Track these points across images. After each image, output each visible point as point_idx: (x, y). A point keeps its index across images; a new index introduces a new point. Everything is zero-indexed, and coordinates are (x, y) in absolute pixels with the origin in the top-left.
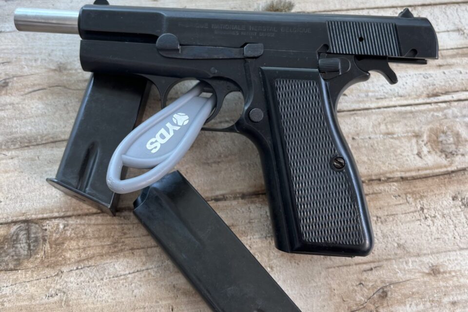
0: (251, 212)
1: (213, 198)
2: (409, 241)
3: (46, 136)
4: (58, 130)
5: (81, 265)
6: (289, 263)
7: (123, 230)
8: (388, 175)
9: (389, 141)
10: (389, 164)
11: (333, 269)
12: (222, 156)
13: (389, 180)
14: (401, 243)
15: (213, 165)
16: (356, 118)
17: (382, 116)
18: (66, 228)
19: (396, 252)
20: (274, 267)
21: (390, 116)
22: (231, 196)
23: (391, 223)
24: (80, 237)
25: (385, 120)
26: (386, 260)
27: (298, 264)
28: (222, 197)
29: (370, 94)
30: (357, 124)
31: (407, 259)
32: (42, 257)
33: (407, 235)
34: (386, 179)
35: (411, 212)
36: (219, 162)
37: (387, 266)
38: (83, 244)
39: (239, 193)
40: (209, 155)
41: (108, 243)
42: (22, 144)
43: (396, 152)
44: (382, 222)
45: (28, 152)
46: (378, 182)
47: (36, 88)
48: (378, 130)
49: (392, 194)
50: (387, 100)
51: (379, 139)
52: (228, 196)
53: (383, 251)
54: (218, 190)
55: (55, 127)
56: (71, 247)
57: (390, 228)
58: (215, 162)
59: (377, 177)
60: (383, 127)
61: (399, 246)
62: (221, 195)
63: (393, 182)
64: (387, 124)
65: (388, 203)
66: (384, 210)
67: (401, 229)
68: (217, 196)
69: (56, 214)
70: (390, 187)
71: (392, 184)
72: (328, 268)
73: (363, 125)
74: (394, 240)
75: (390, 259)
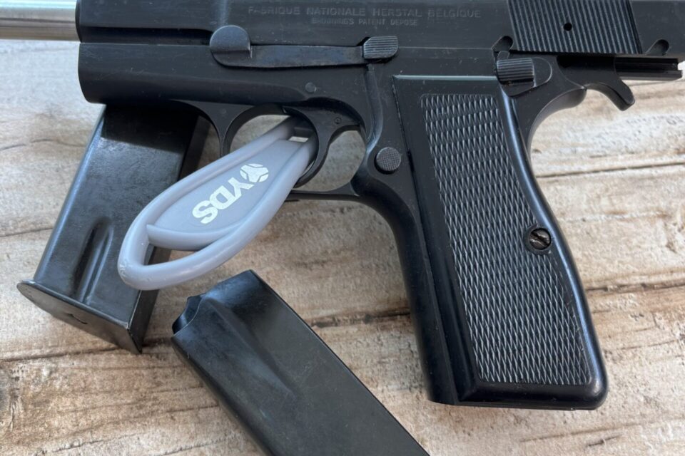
0: (382, 345)
1: (315, 322)
2: (664, 393)
3: (22, 220)
4: (44, 211)
5: (79, 440)
6: (454, 433)
7: (155, 378)
8: (620, 281)
9: (616, 224)
10: (619, 262)
11: (532, 443)
12: (330, 251)
13: (620, 288)
14: (651, 396)
15: (314, 266)
16: (559, 187)
17: (602, 185)
18: (53, 375)
19: (644, 412)
20: (426, 441)
21: (615, 185)
22: (345, 318)
23: (632, 361)
24: (78, 390)
25: (607, 190)
26: (627, 425)
27: (469, 434)
28: (331, 320)
29: (580, 149)
30: (561, 197)
31: (663, 424)
32: (9, 427)
33: (661, 383)
34: (616, 287)
35: (664, 343)
36: (324, 262)
37: (630, 437)
38: (83, 403)
39: (360, 313)
40: (307, 251)
41: (129, 401)
43: (631, 242)
44: (614, 360)
46: (604, 292)
48: (597, 206)
49: (629, 312)
50: (609, 158)
51: (600, 222)
52: (340, 318)
53: (619, 410)
54: (323, 308)
55: (40, 207)
56: (61, 409)
57: (629, 370)
58: (317, 262)
59: (602, 284)
60: (605, 202)
61: (648, 401)
62: (328, 317)
63: (628, 292)
64: (612, 197)
65: (623, 328)
66: (617, 340)
67: (649, 372)
68: (322, 318)
69: (37, 352)
70: (624, 301)
71: (627, 295)
72: (524, 441)
73: (570, 199)
74: (638, 390)
75: (633, 424)
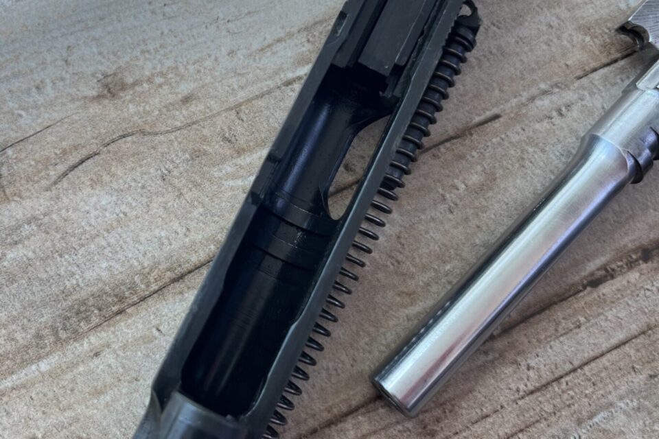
42: (104, 312)
45: (128, 326)
47: (73, 159)
